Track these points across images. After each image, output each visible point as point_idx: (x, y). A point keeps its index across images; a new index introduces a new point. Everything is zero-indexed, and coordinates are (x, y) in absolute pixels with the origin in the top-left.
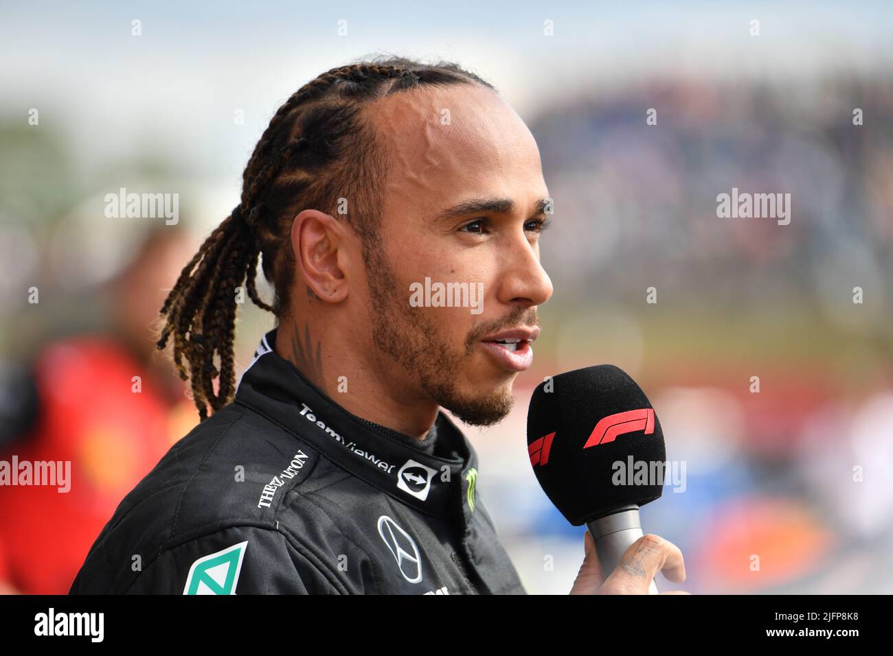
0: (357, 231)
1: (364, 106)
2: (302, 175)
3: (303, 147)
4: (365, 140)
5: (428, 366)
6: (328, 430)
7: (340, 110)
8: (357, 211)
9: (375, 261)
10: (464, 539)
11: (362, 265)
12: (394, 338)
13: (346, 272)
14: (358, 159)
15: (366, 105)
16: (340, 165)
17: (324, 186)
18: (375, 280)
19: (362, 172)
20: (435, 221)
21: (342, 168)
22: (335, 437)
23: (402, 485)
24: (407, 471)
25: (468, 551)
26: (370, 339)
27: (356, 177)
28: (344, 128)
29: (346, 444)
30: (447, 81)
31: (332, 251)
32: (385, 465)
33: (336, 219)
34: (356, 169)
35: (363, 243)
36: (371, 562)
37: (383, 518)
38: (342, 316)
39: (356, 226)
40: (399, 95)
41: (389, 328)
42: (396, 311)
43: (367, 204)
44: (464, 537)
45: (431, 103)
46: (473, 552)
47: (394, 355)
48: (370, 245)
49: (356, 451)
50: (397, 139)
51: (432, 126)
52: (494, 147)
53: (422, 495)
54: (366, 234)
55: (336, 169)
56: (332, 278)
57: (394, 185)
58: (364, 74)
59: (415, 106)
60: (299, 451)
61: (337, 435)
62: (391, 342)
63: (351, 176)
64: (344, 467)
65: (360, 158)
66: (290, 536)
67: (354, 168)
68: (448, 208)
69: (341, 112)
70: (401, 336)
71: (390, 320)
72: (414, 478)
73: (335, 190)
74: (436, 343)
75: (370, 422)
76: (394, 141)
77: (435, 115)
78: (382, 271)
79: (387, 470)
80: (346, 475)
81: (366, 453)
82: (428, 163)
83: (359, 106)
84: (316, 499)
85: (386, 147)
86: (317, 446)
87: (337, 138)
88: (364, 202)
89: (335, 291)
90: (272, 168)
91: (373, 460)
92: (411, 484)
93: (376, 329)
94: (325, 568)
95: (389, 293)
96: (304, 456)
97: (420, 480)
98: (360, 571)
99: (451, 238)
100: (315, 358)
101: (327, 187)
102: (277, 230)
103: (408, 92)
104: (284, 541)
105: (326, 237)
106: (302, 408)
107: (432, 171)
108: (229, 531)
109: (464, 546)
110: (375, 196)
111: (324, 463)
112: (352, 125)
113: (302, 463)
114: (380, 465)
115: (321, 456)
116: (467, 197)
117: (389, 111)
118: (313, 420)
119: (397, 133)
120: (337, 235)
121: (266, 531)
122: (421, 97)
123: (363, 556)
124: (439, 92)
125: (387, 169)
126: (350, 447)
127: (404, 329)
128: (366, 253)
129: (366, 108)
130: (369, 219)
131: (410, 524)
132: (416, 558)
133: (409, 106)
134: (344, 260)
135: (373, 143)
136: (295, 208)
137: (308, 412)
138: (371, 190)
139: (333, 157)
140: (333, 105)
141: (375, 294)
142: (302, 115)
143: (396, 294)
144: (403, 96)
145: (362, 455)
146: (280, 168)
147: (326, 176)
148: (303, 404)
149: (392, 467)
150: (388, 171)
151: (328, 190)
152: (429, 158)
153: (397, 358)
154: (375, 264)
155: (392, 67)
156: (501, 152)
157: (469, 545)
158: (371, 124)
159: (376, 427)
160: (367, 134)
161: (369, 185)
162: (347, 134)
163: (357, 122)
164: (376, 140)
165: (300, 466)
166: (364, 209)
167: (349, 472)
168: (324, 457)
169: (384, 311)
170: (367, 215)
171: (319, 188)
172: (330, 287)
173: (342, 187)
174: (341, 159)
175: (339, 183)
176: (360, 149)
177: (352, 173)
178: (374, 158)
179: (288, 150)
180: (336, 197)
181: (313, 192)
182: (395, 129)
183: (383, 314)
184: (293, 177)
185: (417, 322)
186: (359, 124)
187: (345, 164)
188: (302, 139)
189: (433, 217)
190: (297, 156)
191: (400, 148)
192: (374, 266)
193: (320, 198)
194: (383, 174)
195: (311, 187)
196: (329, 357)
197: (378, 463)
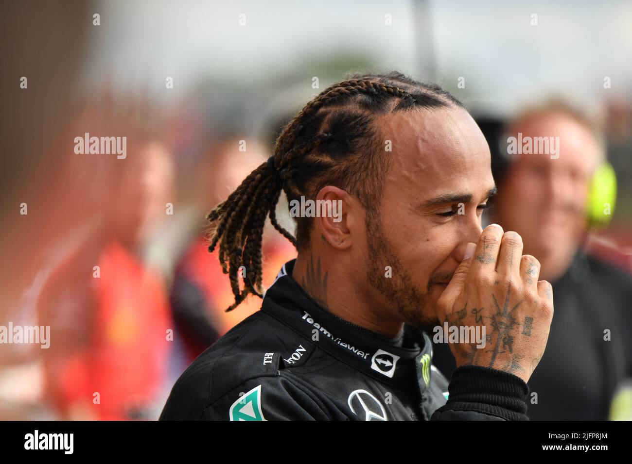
0: (363, 205)
1: (375, 117)
2: (327, 159)
3: (331, 140)
4: (375, 143)
5: (403, 299)
6: (322, 329)
7: (359, 117)
8: (364, 192)
9: (375, 227)
10: (421, 404)
11: (364, 228)
12: (381, 279)
13: (351, 231)
14: (370, 156)
15: (377, 117)
16: (356, 158)
17: (342, 170)
18: (372, 238)
20: (419, 207)
21: (356, 161)
22: (327, 334)
23: (374, 367)
24: (378, 357)
25: (424, 412)
26: (364, 277)
27: (366, 168)
28: (360, 132)
29: (334, 339)
30: (434, 105)
32: (362, 354)
33: (350, 194)
34: (366, 163)
35: (366, 214)
38: (346, 258)
39: (362, 202)
40: (401, 113)
41: (378, 273)
43: (372, 187)
44: (422, 402)
45: (423, 121)
47: (380, 290)
48: (372, 216)
49: (341, 344)
52: (463, 157)
53: (389, 374)
54: (369, 208)
55: (351, 161)
56: (341, 233)
57: (392, 178)
59: (411, 123)
60: (300, 346)
61: (328, 333)
62: (379, 281)
63: (362, 167)
64: (333, 355)
65: (370, 155)
68: (428, 199)
69: (359, 119)
71: (380, 267)
72: (384, 362)
73: (349, 175)
74: (409, 286)
76: (395, 148)
77: (425, 132)
78: (378, 235)
79: (364, 357)
80: (334, 361)
81: (349, 345)
82: (418, 166)
83: (372, 117)
87: (354, 138)
88: (370, 186)
89: (342, 242)
90: (305, 148)
91: (354, 350)
92: (381, 366)
93: (369, 271)
95: (381, 250)
96: (303, 350)
97: (388, 364)
100: (322, 281)
101: (344, 171)
103: (408, 112)
106: (304, 314)
107: (420, 172)
109: (422, 408)
110: (378, 184)
111: (318, 352)
112: (367, 131)
114: (358, 353)
115: (317, 348)
116: (442, 192)
117: (393, 124)
118: (312, 322)
119: (398, 142)
120: (348, 204)
122: (416, 116)
124: (429, 114)
125: (389, 166)
126: (337, 341)
128: (368, 221)
129: (377, 119)
130: (372, 199)
132: (383, 417)
133: (407, 123)
134: (351, 221)
135: (380, 146)
136: (318, 180)
137: (308, 317)
138: (376, 179)
139: (352, 152)
140: (353, 112)
141: (371, 248)
143: (386, 252)
144: (404, 115)
145: (346, 346)
146: (311, 149)
147: (344, 164)
148: (305, 312)
149: (367, 354)
150: (390, 168)
151: (345, 173)
152: (419, 163)
153: (382, 292)
154: (373, 228)
157: (425, 408)
158: (380, 132)
159: (357, 327)
160: (377, 139)
161: (375, 175)
162: (362, 137)
163: (371, 129)
165: (298, 358)
166: (369, 191)
167: (336, 359)
168: (319, 348)
170: (371, 195)
171: (339, 170)
172: (339, 239)
173: (356, 173)
174: (355, 154)
175: (353, 170)
176: (371, 150)
177: (363, 165)
178: (380, 157)
179: (319, 140)
180: (350, 179)
181: (334, 173)
182: (397, 138)
183: (376, 262)
184: (320, 158)
185: (397, 272)
186: (372, 130)
187: (359, 158)
188: (330, 135)
189: (418, 204)
190: (325, 146)
191: (399, 153)
192: (373, 231)
193: (339, 178)
194: (386, 169)
195: (333, 169)
196: (333, 282)
197: (357, 352)
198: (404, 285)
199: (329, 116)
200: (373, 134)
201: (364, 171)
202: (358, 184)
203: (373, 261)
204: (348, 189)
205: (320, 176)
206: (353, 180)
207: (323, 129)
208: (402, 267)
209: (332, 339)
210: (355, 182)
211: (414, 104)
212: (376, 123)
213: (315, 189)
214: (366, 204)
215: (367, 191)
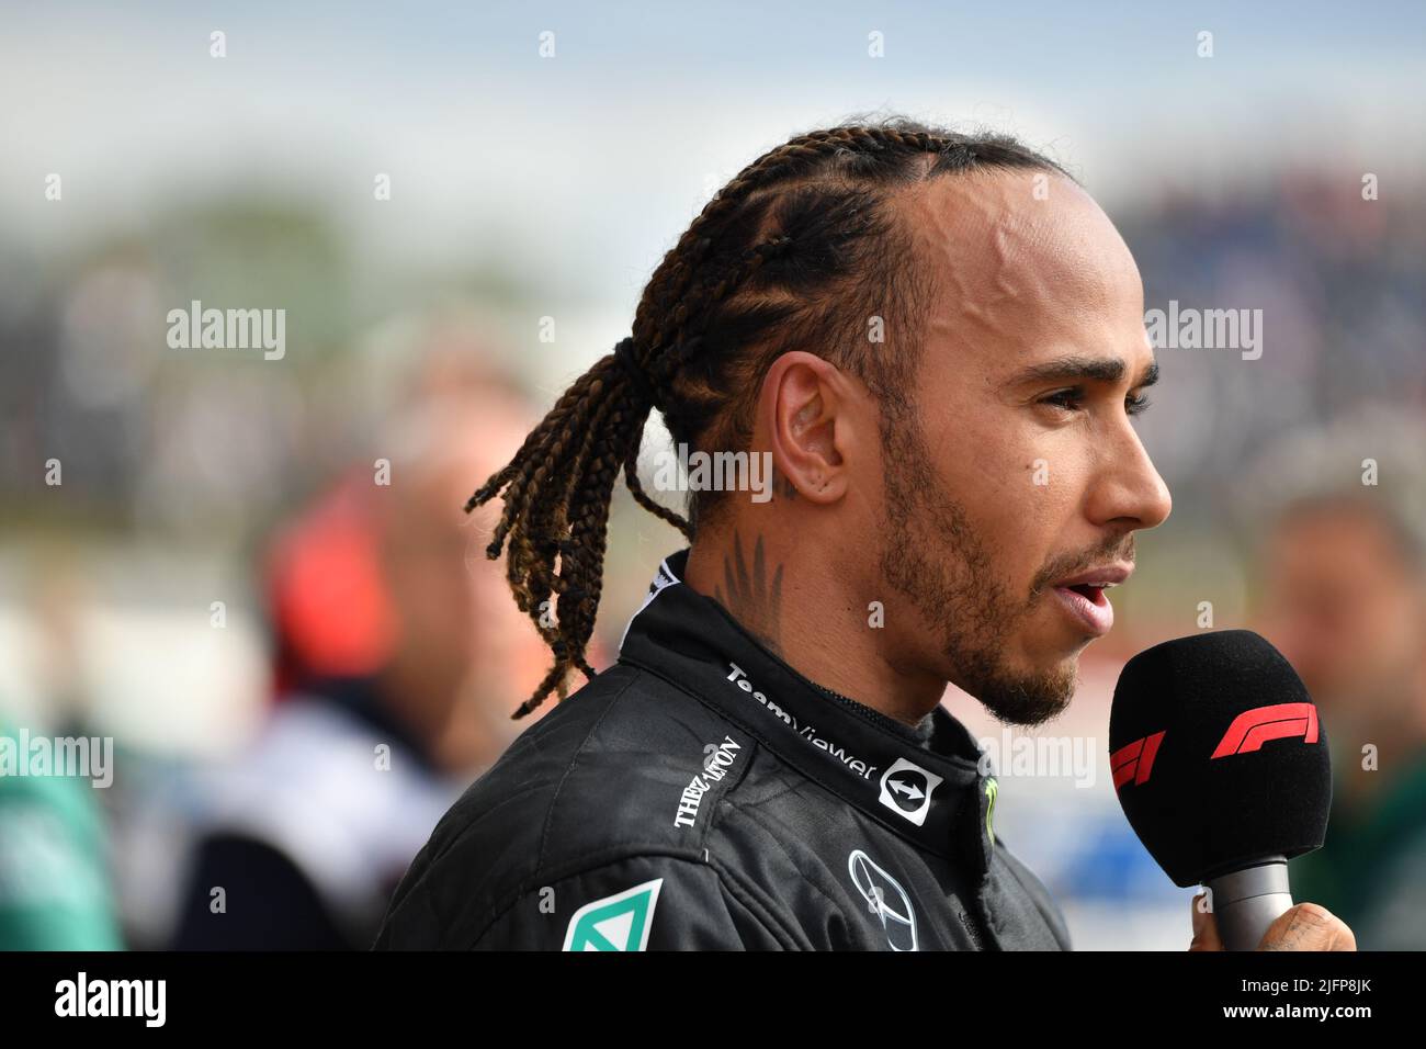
0: (871, 391)
1: (888, 193)
2: (780, 297)
3: (787, 252)
4: (895, 247)
5: (964, 617)
6: (771, 706)
8: (876, 360)
9: (903, 440)
10: (981, 890)
11: (875, 445)
12: (915, 566)
13: (848, 456)
14: (883, 277)
15: (892, 191)
16: (852, 284)
17: (821, 314)
18: (897, 468)
19: (888, 299)
20: (1008, 384)
21: (854, 290)
22: (783, 717)
23: (886, 799)
24: (895, 777)
25: (986, 910)
26: (873, 565)
27: (877, 306)
28: (857, 227)
29: (799, 729)
30: (1021, 164)
31: (822, 419)
32: (861, 767)
33: (840, 370)
34: (879, 292)
35: (881, 412)
36: (846, 919)
37: (857, 854)
38: (830, 526)
39: (871, 384)
40: (947, 180)
41: (910, 551)
42: (926, 524)
43: (892, 349)
44: (981, 886)
45: (1002, 194)
46: (993, 912)
47: (909, 592)
48: (895, 415)
49: (815, 742)
50: (950, 249)
51: (1007, 232)
52: (1098, 274)
53: (918, 817)
54: (887, 397)
55: (841, 292)
56: (823, 462)
57: (941, 322)
59: (975, 198)
60: (727, 738)
61: (784, 714)
62: (910, 573)
63: (869, 304)
64: (794, 765)
65: (885, 274)
66: (725, 873)
67: (875, 291)
68: (1031, 366)
69: (851, 199)
70: (929, 565)
71: (913, 539)
72: (906, 789)
73: (837, 325)
74: (983, 581)
75: (839, 696)
76: (942, 252)
77: (1010, 216)
78: (911, 458)
80: (798, 779)
81: (832, 745)
82: (1000, 289)
83: (881, 193)
84: (760, 815)
85: (930, 260)
86: (754, 730)
87: (845, 241)
88: (888, 347)
89: (826, 485)
90: (724, 281)
91: (842, 758)
92: (900, 798)
93: (886, 549)
94: (778, 928)
95: (918, 494)
96: (735, 746)
97: (915, 793)
98: (827, 934)
99: (1026, 412)
100: (769, 590)
101: (826, 318)
102: (720, 381)
103: (962, 177)
104: (716, 883)
105: (818, 395)
106: (730, 671)
107: (1006, 303)
108: (631, 862)
109: (981, 901)
110: (908, 338)
111: (765, 758)
112: (872, 222)
113: (731, 757)
114: (852, 765)
115: (760, 747)
116: (1060, 351)
117: (932, 203)
118: (748, 689)
119: (950, 239)
120: (836, 394)
121: (689, 865)
122: (984, 186)
123: (833, 909)
124: (1007, 179)
125: (932, 296)
126: (807, 734)
127: (936, 553)
128: (886, 427)
129: (893, 196)
130: (895, 373)
131: (898, 862)
132: (908, 918)
133: (967, 200)
134: (845, 434)
135: (908, 253)
136: (763, 349)
137: (740, 677)
138: (902, 328)
139: (843, 271)
140: (834, 187)
141: (894, 493)
142: (780, 200)
143: (930, 497)
144: (953, 182)
145: (825, 748)
146: (739, 281)
147: (824, 302)
148: (732, 665)
149: (871, 769)
150: (934, 300)
151: (828, 322)
152: (1004, 283)
153: (915, 599)
154: (900, 443)
155: (926, 135)
156: (1107, 282)
157: (987, 900)
158: (904, 222)
159: (849, 704)
160: (899, 238)
161: (901, 319)
162: (861, 236)
163: (881, 217)
164: (914, 249)
165: (729, 761)
166: (888, 357)
167: (802, 775)
168: (765, 748)
169: (906, 521)
170: (893, 366)
171: (812, 318)
172: (819, 477)
173: (853, 319)
174: (852, 276)
175: (848, 313)
176: (886, 261)
177: (870, 300)
178: (909, 277)
179: (758, 256)
180: (840, 335)
181: (800, 324)
182: (946, 232)
183: (904, 526)
184: (763, 299)
185: (959, 544)
186: (883, 221)
187: (860, 284)
188: (785, 239)
189: (1005, 377)
190: (774, 267)
191: (954, 264)
192: (899, 449)
193: (813, 334)
194: (925, 302)
195: (795, 317)
196: (797, 588)
197: (850, 761)
198: (972, 577)
199: (777, 203)
200: (887, 228)
201: (872, 312)
202: (859, 344)
203: (898, 524)
204: (837, 357)
205: (765, 339)
206: (848, 335)
207: (767, 230)
208: (971, 533)
209: (795, 727)
210: (852, 341)
211: (973, 162)
212: (891, 205)
213: (752, 372)
214: (879, 389)
215: (882, 360)
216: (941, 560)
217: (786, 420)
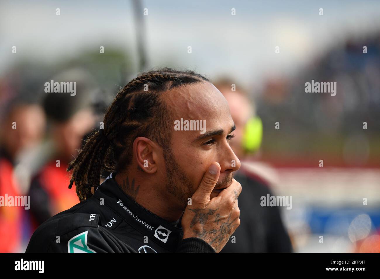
0: (160, 146)
2: (135, 123)
3: (136, 112)
4: (163, 109)
6: (128, 210)
7: (151, 95)
8: (160, 138)
11: (163, 159)
13: (156, 161)
14: (160, 116)
15: (161, 93)
16: (152, 119)
19: (162, 122)
20: (194, 141)
21: (153, 121)
22: (131, 213)
24: (159, 230)
26: (164, 187)
27: (160, 124)
28: (153, 104)
29: (134, 217)
30: (193, 82)
31: (149, 152)
33: (152, 140)
34: (159, 121)
35: (163, 150)
39: (160, 144)
40: (174, 89)
41: (173, 184)
42: (177, 178)
43: (165, 135)
45: (188, 92)
47: (174, 194)
48: (167, 151)
49: (138, 220)
50: (176, 109)
51: (190, 102)
52: (215, 109)
54: (164, 147)
55: (150, 121)
56: (150, 164)
58: (158, 79)
59: (182, 94)
62: (173, 189)
63: (157, 124)
64: (132, 226)
69: (151, 96)
70: (178, 188)
71: (174, 181)
73: (150, 129)
77: (191, 98)
78: (172, 162)
79: (150, 229)
82: (190, 118)
83: (158, 94)
85: (171, 111)
86: (122, 216)
87: (150, 108)
88: (163, 134)
89: (151, 169)
90: (121, 119)
91: (145, 225)
93: (167, 184)
95: (174, 171)
97: (164, 235)
100: (135, 190)
101: (147, 128)
103: (178, 88)
105: (147, 147)
106: (118, 200)
110: (168, 132)
112: (156, 102)
114: (148, 227)
117: (171, 96)
118: (122, 206)
120: (152, 147)
122: (184, 90)
124: (191, 87)
126: (136, 218)
127: (179, 185)
128: (165, 155)
129: (161, 95)
130: (166, 141)
133: (179, 94)
134: (155, 156)
135: (166, 110)
137: (120, 202)
138: (166, 129)
139: (150, 116)
140: (147, 93)
141: (168, 170)
143: (178, 171)
144: (177, 90)
145: (141, 222)
146: (125, 119)
147: (146, 124)
149: (153, 228)
152: (190, 116)
154: (169, 158)
156: (217, 110)
158: (164, 102)
160: (163, 106)
161: (165, 127)
162: (154, 106)
163: (158, 101)
166: (163, 137)
167: (134, 228)
168: (125, 221)
170: (165, 139)
171: (144, 128)
172: (149, 168)
173: (153, 128)
174: (152, 117)
175: (152, 126)
176: (160, 113)
177: (158, 123)
178: (167, 116)
179: (129, 112)
180: (151, 132)
181: (141, 130)
182: (175, 104)
183: (171, 178)
184: (131, 123)
185: (185, 182)
187: (155, 119)
188: (135, 108)
190: (133, 115)
191: (178, 112)
192: (169, 160)
193: (144, 132)
194: (172, 123)
195: (140, 127)
198: (189, 190)
199: (133, 98)
200: (160, 104)
201: (158, 126)
202: (156, 134)
204: (151, 137)
205: (133, 133)
206: (153, 132)
207: (131, 105)
208: (188, 179)
210: (154, 133)
211: (181, 83)
212: (161, 97)
214: (162, 145)
215: (162, 137)
216: (181, 187)
217: (139, 154)
